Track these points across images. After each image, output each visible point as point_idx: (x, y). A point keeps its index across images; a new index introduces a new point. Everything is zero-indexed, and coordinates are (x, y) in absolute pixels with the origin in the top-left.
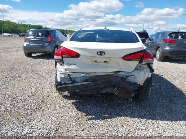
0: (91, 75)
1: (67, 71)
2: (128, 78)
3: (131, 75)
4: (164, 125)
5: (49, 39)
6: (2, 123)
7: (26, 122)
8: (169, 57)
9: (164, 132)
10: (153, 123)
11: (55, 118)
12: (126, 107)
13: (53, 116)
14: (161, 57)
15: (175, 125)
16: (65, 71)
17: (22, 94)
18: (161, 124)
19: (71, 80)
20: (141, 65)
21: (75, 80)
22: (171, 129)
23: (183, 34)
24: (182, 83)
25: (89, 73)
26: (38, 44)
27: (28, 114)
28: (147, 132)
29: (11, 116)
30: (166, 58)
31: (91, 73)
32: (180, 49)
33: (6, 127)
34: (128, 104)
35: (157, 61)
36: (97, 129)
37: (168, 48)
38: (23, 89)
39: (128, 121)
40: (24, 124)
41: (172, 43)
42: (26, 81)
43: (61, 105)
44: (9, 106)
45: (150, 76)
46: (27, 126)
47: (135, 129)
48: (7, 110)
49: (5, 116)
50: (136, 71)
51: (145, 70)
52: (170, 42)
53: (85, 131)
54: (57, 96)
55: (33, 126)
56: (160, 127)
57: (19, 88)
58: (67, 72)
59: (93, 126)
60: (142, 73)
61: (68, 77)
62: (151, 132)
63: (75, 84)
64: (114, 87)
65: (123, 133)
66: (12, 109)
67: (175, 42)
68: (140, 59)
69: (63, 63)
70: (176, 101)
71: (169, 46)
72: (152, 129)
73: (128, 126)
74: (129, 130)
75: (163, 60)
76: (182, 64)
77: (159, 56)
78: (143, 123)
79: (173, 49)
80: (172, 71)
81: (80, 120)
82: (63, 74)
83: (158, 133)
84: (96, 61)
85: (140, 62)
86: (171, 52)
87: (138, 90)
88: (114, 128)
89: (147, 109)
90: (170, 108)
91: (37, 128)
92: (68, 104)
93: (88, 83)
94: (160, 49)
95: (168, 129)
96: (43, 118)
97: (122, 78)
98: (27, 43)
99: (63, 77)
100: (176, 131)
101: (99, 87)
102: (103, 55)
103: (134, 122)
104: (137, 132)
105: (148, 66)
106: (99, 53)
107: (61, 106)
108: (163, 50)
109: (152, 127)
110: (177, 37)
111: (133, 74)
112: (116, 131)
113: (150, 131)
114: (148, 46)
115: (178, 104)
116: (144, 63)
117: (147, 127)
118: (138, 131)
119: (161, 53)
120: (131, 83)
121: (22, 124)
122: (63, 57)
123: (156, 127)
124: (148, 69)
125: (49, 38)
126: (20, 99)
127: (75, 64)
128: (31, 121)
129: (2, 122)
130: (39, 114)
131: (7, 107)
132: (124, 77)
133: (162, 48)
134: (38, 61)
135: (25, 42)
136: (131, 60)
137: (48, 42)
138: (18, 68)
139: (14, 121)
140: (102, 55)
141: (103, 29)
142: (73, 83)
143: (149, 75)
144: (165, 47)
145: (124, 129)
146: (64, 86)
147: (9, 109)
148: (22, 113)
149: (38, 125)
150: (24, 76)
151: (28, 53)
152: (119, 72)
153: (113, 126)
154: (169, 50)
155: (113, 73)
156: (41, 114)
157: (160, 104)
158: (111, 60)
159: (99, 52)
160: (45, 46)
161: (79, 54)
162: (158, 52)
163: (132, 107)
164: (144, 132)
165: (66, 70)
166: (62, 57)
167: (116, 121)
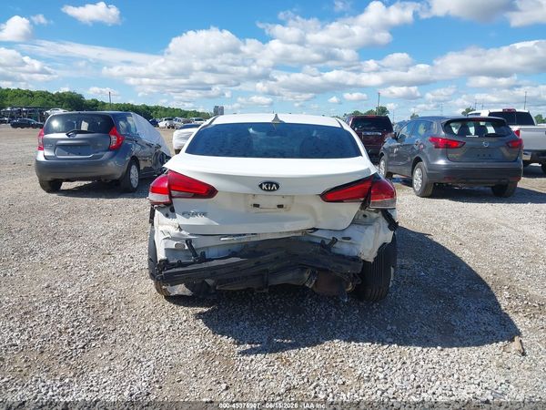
0: (245, 239)
1: (183, 232)
2: (337, 245)
3: (344, 238)
4: (430, 366)
5: (114, 139)
6: (4, 380)
7: (72, 374)
8: (447, 185)
9: (431, 384)
10: (404, 363)
11: (150, 360)
12: (335, 324)
13: (144, 357)
14: (426, 186)
15: (457, 366)
16: (178, 231)
17: (50, 302)
18: (422, 363)
19: (195, 255)
20: (367, 213)
21: (203, 254)
22: (448, 374)
23: (482, 124)
24: (478, 256)
25: (240, 235)
26: (80, 154)
27: (74, 355)
28: (388, 386)
29: (26, 361)
30: (438, 189)
31: (244, 235)
32: (473, 165)
33: (16, 390)
34: (339, 318)
35: (415, 197)
36: (261, 384)
37: (442, 162)
38: (48, 287)
39: (342, 361)
40: (67, 380)
41: (452, 148)
42: (54, 265)
43: (163, 326)
44: (15, 334)
45: (389, 240)
46: (76, 386)
47: (359, 378)
48: (14, 345)
49: (10, 363)
50: (356, 227)
51: (376, 224)
52: (447, 146)
53: (232, 390)
54: (147, 303)
55: (92, 386)
56: (420, 371)
57: (38, 283)
58: (183, 235)
59: (252, 376)
60: (370, 231)
61: (187, 248)
62: (399, 384)
63: (204, 265)
64: (303, 269)
65: (329, 390)
66: (27, 343)
67: (459, 145)
68: (362, 199)
69: (173, 210)
70: (461, 304)
71: (445, 156)
72: (400, 378)
73: (343, 372)
74: (344, 383)
75: (430, 193)
76: (480, 205)
77: (422, 184)
78: (378, 364)
79: (456, 165)
80: (455, 224)
81: (217, 363)
82: (173, 239)
83: (415, 386)
84: (256, 206)
85: (364, 206)
86: (450, 172)
87: (362, 275)
88: (306, 380)
89: (389, 328)
90: (447, 323)
91: (104, 388)
92: (181, 324)
93: (238, 259)
94: (424, 164)
95: (440, 376)
96: (116, 362)
97: (322, 244)
98: (48, 153)
99: (174, 247)
100: (458, 379)
101: (267, 271)
102: (274, 190)
103: (357, 363)
104: (364, 386)
105: (384, 215)
106: (264, 186)
107: (163, 328)
108: (431, 168)
109: (401, 371)
110: (464, 131)
111: (347, 234)
112: (311, 387)
113: (396, 382)
114: (391, 155)
115: (465, 313)
116: (372, 208)
117: (387, 372)
118: (367, 384)
119: (426, 176)
120: (343, 256)
121: (61, 380)
122: (174, 197)
123: (410, 370)
124: (383, 222)
125: (113, 137)
126: (45, 314)
127: (204, 214)
128: (83, 372)
129: (3, 378)
130: (105, 354)
131: (11, 339)
132: (327, 243)
133: (428, 162)
134: (82, 202)
135: (41, 149)
136: (341, 201)
137: (110, 149)
138: (26, 226)
139: (37, 375)
140: (271, 190)
141: (270, 121)
142: (200, 262)
143: (388, 236)
144: (436, 159)
145: (333, 381)
146: (177, 270)
147: (18, 342)
148: (57, 353)
149: (104, 380)
150: (48, 250)
151: (50, 182)
152: (315, 229)
153: (304, 375)
154: (446, 166)
155: (300, 234)
156: (111, 354)
157: (421, 313)
158: (293, 202)
159: (265, 183)
160: (102, 162)
161: (213, 188)
162: (417, 172)
163: (351, 323)
164: (380, 386)
165: (181, 230)
166: (171, 197)
167: (312, 362)
